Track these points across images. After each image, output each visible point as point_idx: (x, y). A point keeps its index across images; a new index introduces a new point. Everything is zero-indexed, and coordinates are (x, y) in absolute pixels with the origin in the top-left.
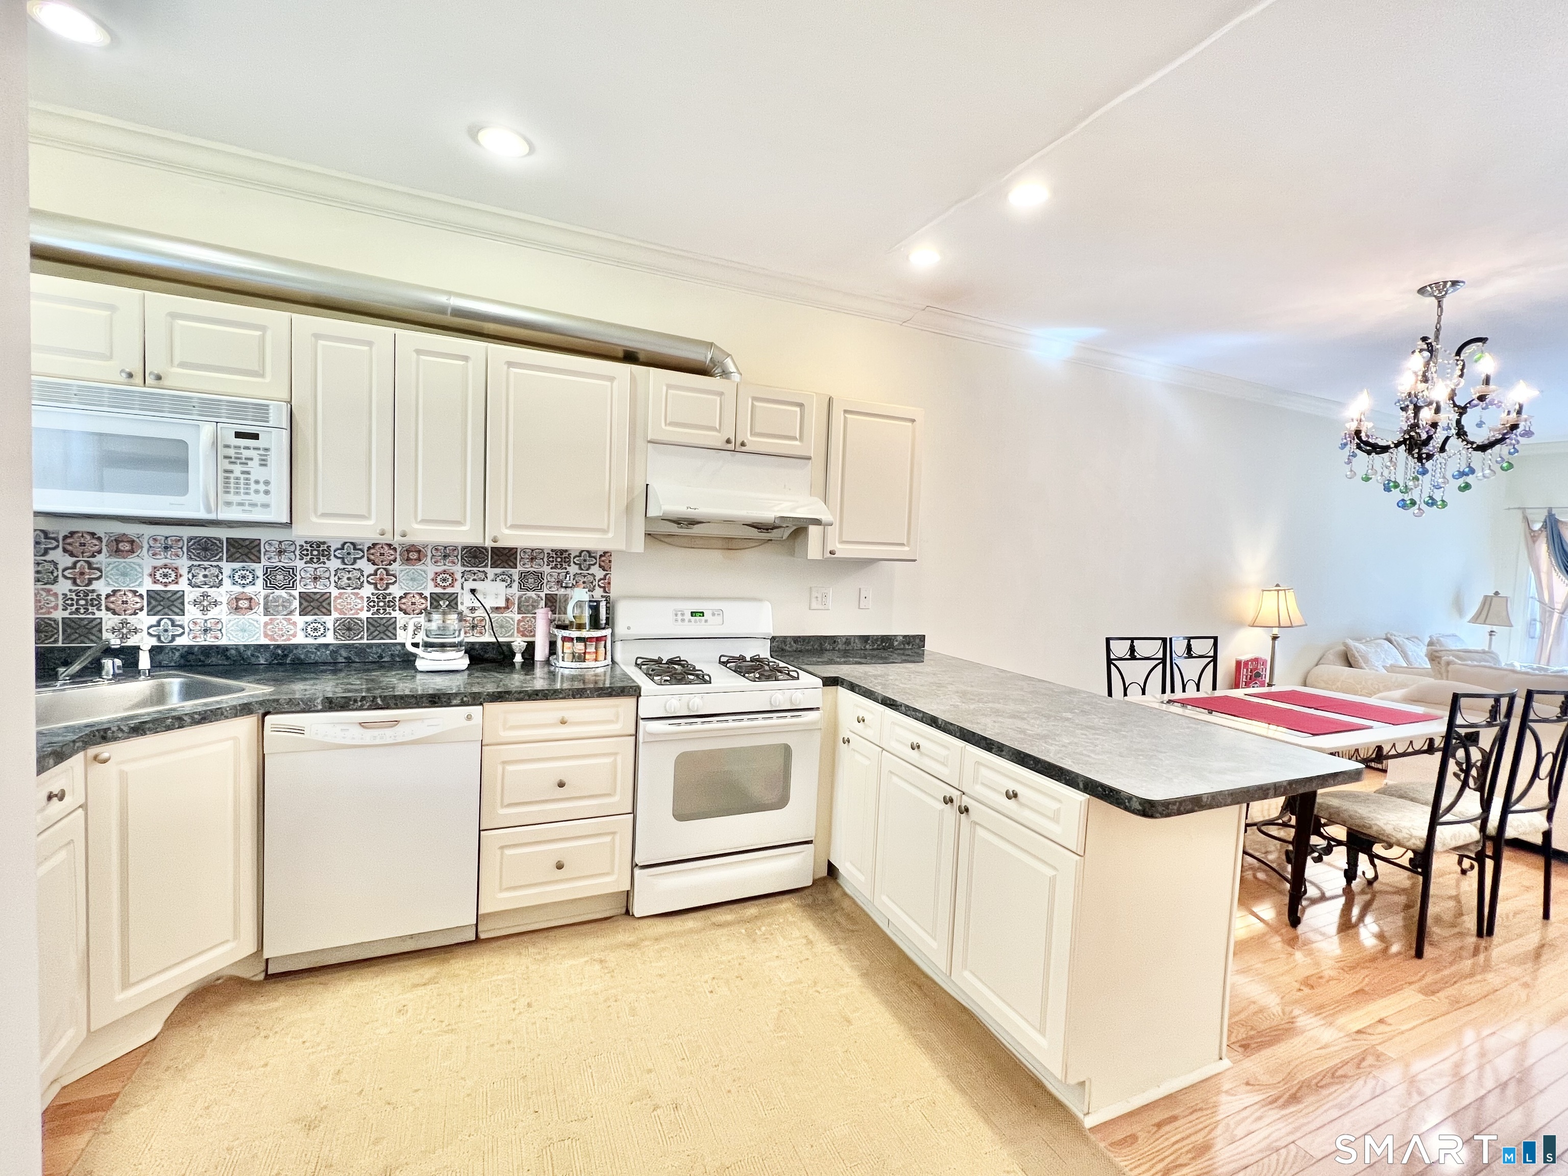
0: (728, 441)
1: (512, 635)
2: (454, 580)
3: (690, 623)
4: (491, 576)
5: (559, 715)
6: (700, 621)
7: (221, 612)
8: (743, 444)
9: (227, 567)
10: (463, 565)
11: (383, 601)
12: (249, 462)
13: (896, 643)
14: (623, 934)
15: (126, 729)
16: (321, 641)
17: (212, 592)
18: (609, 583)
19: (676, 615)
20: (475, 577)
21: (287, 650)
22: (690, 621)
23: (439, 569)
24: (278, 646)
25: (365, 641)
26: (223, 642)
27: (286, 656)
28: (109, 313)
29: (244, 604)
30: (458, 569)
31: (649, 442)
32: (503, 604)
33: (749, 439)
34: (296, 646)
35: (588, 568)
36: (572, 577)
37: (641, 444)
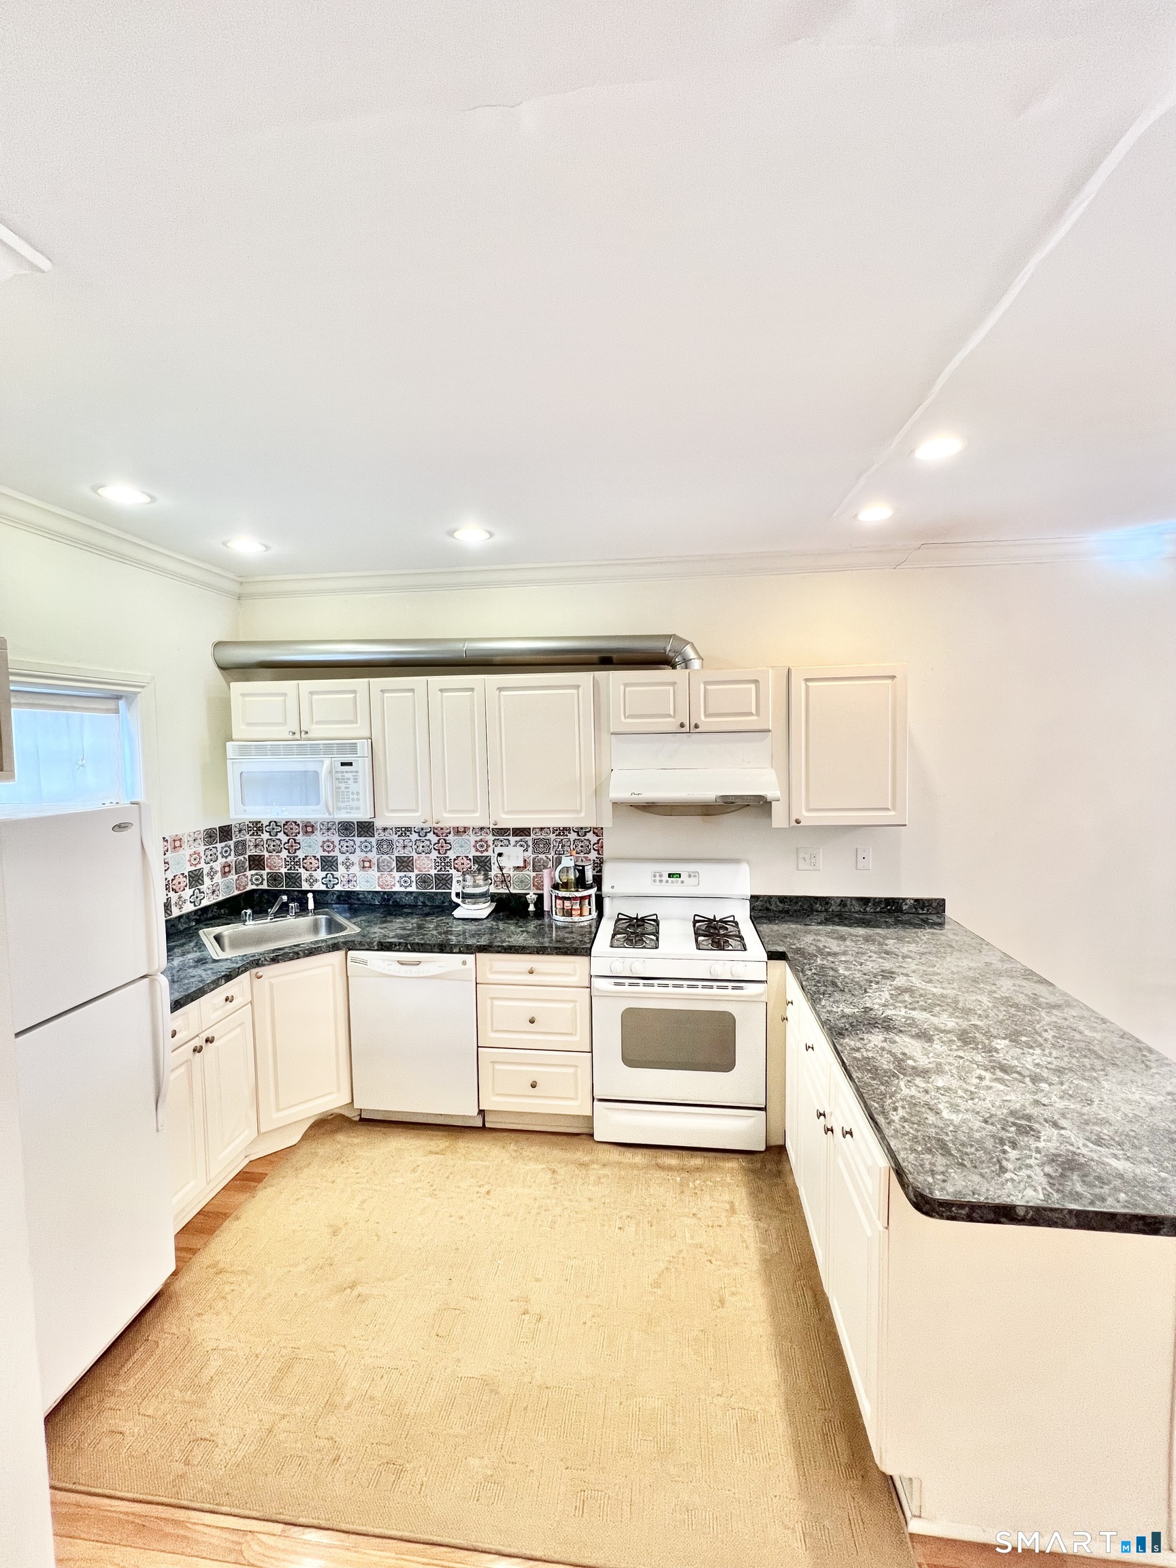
0: (682, 725)
1: (529, 889)
2: (488, 846)
3: (667, 884)
4: (513, 843)
5: (528, 966)
6: (677, 882)
7: (355, 869)
8: (696, 726)
9: (358, 840)
10: (494, 835)
11: (444, 862)
12: (349, 781)
13: (905, 907)
14: (580, 1154)
15: (268, 959)
16: (409, 889)
17: (351, 856)
18: (602, 847)
19: (655, 876)
20: (502, 844)
21: (391, 894)
22: (667, 882)
23: (478, 839)
24: (385, 893)
25: (434, 890)
26: (357, 889)
27: (389, 900)
28: (284, 698)
29: (367, 864)
30: (490, 838)
31: (612, 734)
32: (522, 864)
33: (702, 719)
34: (395, 893)
35: (585, 835)
36: (572, 843)
37: (605, 736)
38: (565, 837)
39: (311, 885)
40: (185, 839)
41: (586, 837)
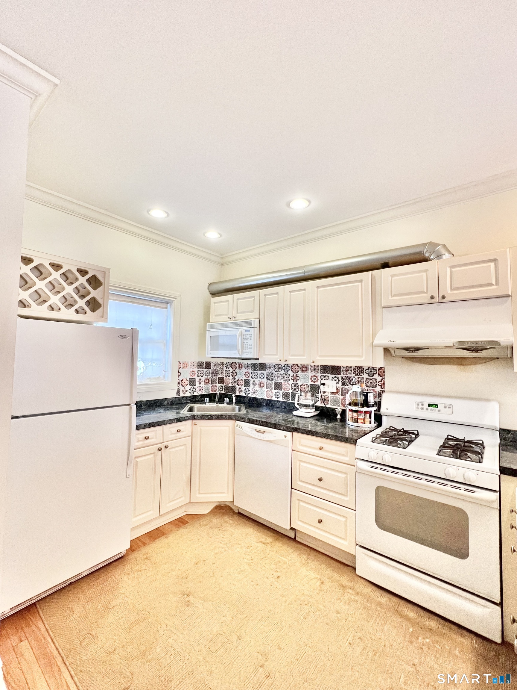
0: (432, 298)
1: (339, 406)
2: (318, 379)
3: (427, 411)
4: (331, 378)
5: (320, 445)
6: (435, 410)
7: (257, 387)
8: (444, 297)
9: (259, 372)
10: (321, 373)
11: (296, 387)
12: (248, 339)
15: (199, 417)
16: (279, 399)
17: (256, 380)
18: (384, 384)
19: (418, 404)
20: (325, 378)
21: (271, 401)
22: (427, 409)
23: (313, 375)
24: (268, 400)
25: (290, 401)
26: (257, 397)
27: (270, 403)
28: (228, 303)
29: (262, 385)
30: (319, 375)
31: (383, 307)
32: (335, 391)
33: (448, 292)
34: (274, 401)
35: (373, 376)
36: (365, 380)
37: (379, 309)
38: (361, 376)
39: (240, 393)
40: (189, 364)
41: (374, 377)
